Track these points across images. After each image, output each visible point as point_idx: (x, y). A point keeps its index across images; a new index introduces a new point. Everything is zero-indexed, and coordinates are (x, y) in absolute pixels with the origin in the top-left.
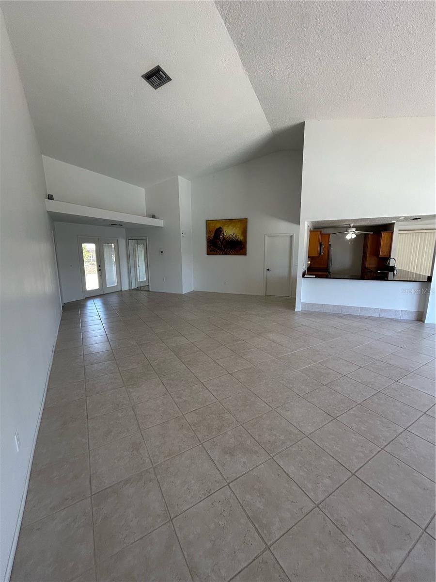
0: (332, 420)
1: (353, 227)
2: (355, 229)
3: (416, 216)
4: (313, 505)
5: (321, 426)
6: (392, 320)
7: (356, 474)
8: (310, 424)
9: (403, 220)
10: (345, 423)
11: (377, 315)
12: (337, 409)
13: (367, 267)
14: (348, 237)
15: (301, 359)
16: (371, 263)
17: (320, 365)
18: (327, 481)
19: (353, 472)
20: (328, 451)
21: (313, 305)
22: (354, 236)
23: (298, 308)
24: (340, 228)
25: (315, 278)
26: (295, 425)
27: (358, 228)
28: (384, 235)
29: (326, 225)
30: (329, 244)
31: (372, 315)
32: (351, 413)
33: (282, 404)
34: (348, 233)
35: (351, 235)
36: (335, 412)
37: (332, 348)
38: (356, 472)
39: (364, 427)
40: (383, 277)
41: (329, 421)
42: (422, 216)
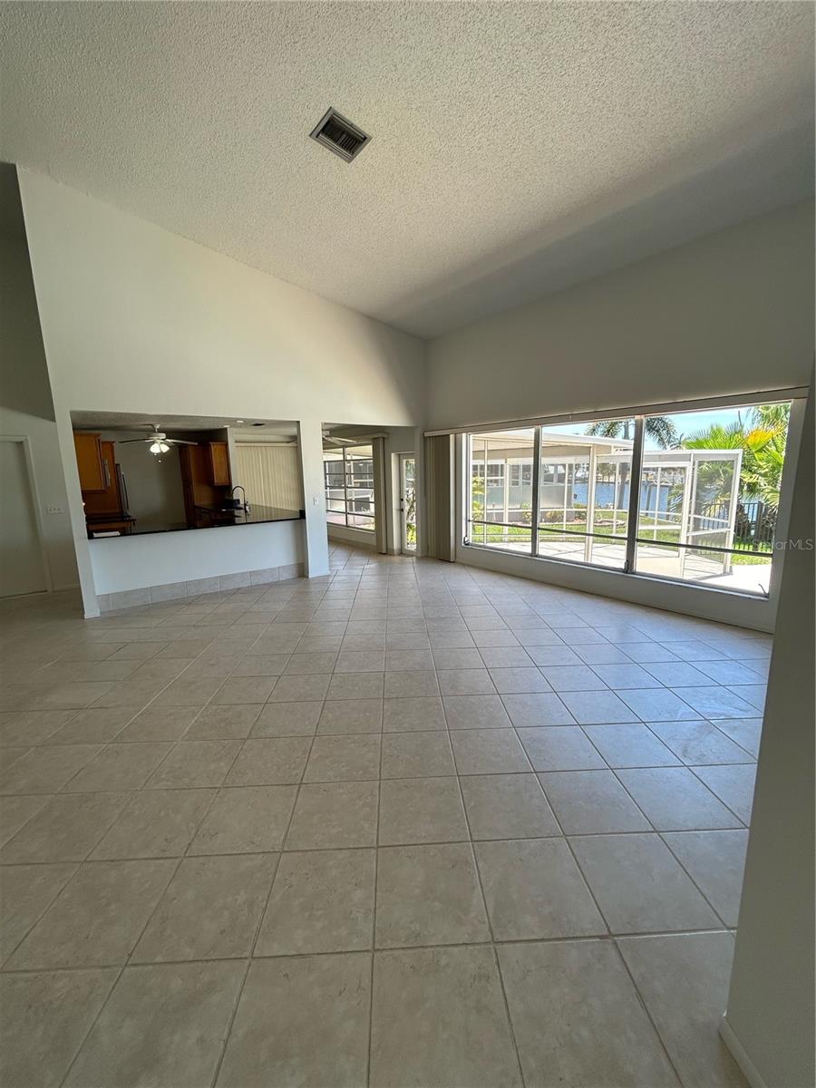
0: (298, 791)
1: (160, 431)
2: (164, 435)
3: (259, 420)
4: (368, 957)
5: (290, 815)
6: (271, 585)
7: (380, 844)
8: (272, 826)
9: (240, 426)
10: (317, 780)
11: (246, 584)
12: (293, 766)
13: (196, 503)
14: (155, 449)
15: (170, 715)
16: (202, 497)
17: (215, 707)
18: (359, 895)
19: (375, 844)
20: (327, 846)
21: (126, 594)
22: (165, 449)
23: (91, 610)
24: (134, 430)
25: (121, 535)
26: (248, 849)
27: (170, 434)
28: (215, 448)
29: (102, 424)
30: (116, 462)
31: (241, 586)
32: (315, 757)
33: (193, 832)
34: (153, 443)
35: (159, 447)
36: (294, 773)
37: (213, 665)
38: (377, 843)
39: (343, 767)
40: (229, 521)
41: (295, 795)
42: (266, 421)
